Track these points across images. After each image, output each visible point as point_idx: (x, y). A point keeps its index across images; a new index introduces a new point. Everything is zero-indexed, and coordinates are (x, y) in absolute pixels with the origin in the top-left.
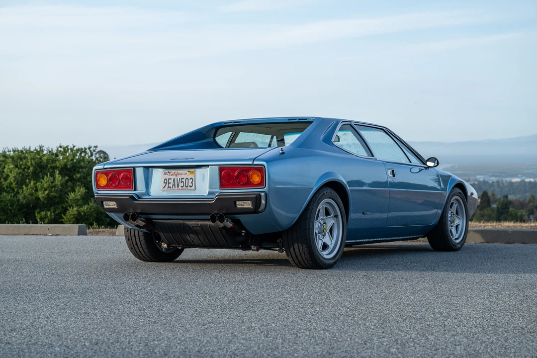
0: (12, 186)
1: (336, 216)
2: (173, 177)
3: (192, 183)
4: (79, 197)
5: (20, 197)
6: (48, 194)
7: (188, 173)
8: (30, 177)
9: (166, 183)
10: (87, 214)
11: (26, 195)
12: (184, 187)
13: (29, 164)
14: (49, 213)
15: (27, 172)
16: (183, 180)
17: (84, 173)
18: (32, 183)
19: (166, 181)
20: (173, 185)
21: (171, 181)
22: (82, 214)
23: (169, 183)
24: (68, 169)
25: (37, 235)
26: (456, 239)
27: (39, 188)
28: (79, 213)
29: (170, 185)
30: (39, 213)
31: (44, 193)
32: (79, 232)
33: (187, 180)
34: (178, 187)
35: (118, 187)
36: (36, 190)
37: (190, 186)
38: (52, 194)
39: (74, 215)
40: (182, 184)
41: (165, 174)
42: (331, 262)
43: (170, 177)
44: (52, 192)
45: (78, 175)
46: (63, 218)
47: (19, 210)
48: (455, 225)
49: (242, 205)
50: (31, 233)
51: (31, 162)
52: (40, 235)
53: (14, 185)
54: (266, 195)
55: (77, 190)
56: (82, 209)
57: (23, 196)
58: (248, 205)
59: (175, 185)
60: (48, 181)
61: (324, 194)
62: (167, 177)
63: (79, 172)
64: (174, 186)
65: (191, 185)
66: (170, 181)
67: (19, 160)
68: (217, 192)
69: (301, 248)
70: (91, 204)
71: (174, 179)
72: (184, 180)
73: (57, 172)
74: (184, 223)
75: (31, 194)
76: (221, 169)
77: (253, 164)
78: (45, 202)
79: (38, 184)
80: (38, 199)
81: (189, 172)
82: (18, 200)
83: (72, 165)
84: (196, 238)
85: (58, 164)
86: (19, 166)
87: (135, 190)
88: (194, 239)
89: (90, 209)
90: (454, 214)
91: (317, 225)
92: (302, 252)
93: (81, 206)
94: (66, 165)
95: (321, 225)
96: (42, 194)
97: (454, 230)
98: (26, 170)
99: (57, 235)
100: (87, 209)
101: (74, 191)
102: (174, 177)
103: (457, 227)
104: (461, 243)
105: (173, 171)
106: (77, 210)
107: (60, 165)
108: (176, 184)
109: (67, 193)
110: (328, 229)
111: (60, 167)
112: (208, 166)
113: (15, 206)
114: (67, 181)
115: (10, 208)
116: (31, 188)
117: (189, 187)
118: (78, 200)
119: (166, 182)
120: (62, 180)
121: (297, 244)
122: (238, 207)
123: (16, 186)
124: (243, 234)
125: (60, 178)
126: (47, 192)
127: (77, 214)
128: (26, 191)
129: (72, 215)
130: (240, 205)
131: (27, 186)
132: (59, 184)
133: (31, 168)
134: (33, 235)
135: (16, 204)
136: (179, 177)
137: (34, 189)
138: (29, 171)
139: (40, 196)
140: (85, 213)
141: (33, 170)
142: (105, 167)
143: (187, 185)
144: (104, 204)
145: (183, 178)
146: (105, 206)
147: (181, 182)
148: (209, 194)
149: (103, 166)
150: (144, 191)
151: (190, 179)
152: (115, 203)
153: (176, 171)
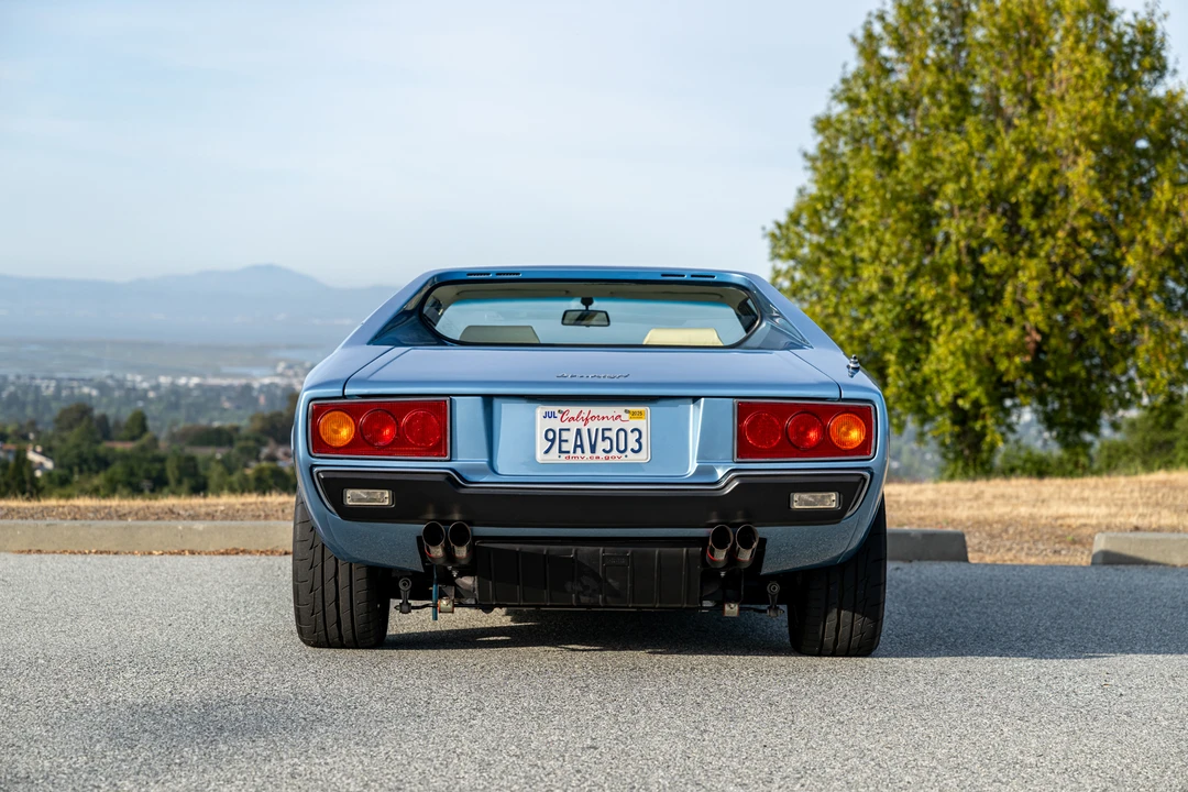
2: (574, 426)
3: (638, 441)
7: (625, 416)
9: (553, 441)
12: (615, 453)
16: (607, 434)
19: (551, 436)
20: (576, 446)
21: (570, 436)
23: (561, 441)
29: (565, 447)
33: (622, 434)
34: (593, 451)
35: (396, 448)
37: (633, 450)
40: (607, 445)
41: (548, 415)
43: (566, 425)
49: (809, 504)
58: (829, 502)
59: (581, 446)
62: (556, 424)
64: (579, 450)
65: (637, 448)
66: (565, 435)
71: (579, 432)
72: (612, 435)
77: (839, 399)
81: (626, 411)
87: (453, 459)
102: (580, 424)
105: (574, 410)
108: (586, 445)
112: (695, 399)
117: (629, 452)
119: (553, 438)
122: (795, 506)
130: (799, 501)
136: (593, 425)
142: (348, 391)
143: (622, 448)
144: (348, 495)
145: (610, 429)
146: (349, 502)
147: (604, 439)
148: (699, 472)
149: (341, 390)
150: (483, 461)
151: (632, 431)
152: (387, 494)
153: (585, 410)
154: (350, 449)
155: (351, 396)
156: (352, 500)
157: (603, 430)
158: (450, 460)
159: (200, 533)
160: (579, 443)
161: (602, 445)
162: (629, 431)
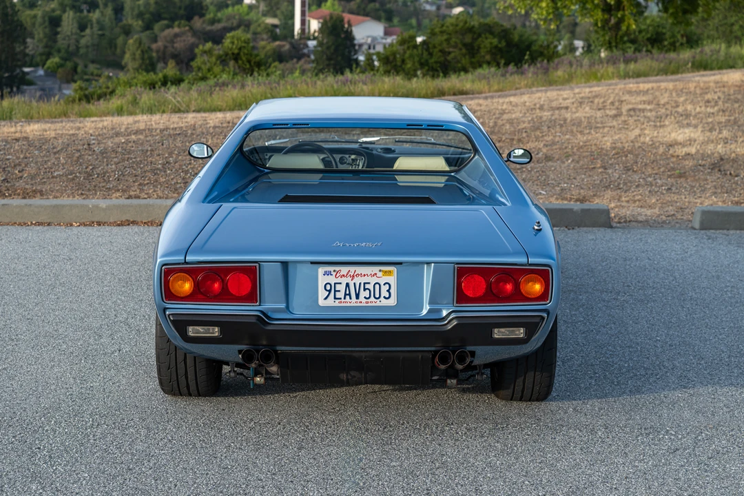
2: (344, 281)
3: (388, 291)
7: (380, 274)
9: (330, 291)
12: (372, 299)
16: (367, 286)
19: (328, 287)
20: (346, 295)
21: (342, 288)
23: (335, 291)
29: (338, 295)
33: (377, 286)
34: (357, 298)
35: (222, 297)
37: (385, 297)
40: (367, 294)
41: (326, 273)
43: (338, 280)
49: (506, 335)
58: (518, 334)
59: (350, 295)
62: (332, 279)
64: (348, 297)
65: (387, 296)
66: (338, 287)
69: (538, 377)
71: (347, 285)
72: (370, 287)
77: (527, 264)
81: (380, 271)
84: (361, 376)
88: (354, 377)
92: (536, 384)
102: (348, 280)
105: (344, 270)
108: (353, 292)
112: (428, 263)
117: (382, 298)
119: (330, 289)
122: (496, 336)
130: (502, 334)
136: (358, 280)
142: (188, 259)
143: (377, 296)
144: (190, 330)
145: (369, 283)
146: (191, 334)
147: (365, 289)
148: (430, 311)
149: (183, 258)
150: (283, 306)
151: (384, 284)
152: (216, 329)
153: (352, 269)
154: (191, 298)
155: (190, 263)
156: (193, 333)
157: (365, 283)
158: (260, 305)
159: (104, 210)
160: (348, 293)
161: (363, 294)
162: (382, 284)
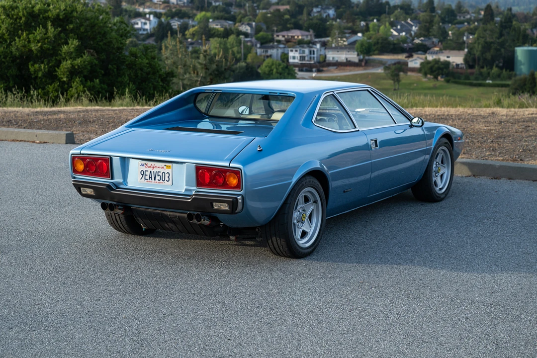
0: (5, 37)
1: (315, 202)
2: (149, 169)
3: (168, 177)
4: (72, 50)
5: (13, 49)
6: (41, 47)
7: (165, 167)
8: (23, 27)
9: (143, 175)
10: (81, 67)
11: (19, 46)
12: (161, 181)
13: (21, 14)
14: (42, 66)
15: (20, 23)
17: (77, 23)
18: (25, 34)
19: (142, 173)
20: (150, 177)
21: (148, 173)
22: (76, 67)
23: (145, 175)
24: (60, 19)
25: (25, 141)
26: (441, 189)
27: (32, 39)
28: (73, 66)
29: (146, 177)
30: (33, 65)
31: (37, 46)
32: (66, 141)
33: (164, 174)
34: (155, 180)
35: (96, 174)
36: (29, 42)
38: (45, 46)
39: (68, 68)
41: (142, 165)
42: (310, 250)
43: (147, 169)
44: (45, 44)
45: (71, 26)
46: (57, 72)
47: (13, 61)
48: (440, 175)
49: (219, 207)
50: (19, 139)
51: (23, 12)
52: (28, 141)
53: (6, 36)
54: (243, 199)
55: (70, 42)
56: (76, 62)
57: (16, 47)
58: (225, 207)
59: (151, 178)
60: (41, 33)
61: (303, 185)
62: (144, 169)
63: (71, 23)
65: (168, 180)
67: (10, 10)
68: (194, 190)
69: (279, 241)
70: (85, 57)
71: (151, 172)
72: (161, 174)
73: (49, 24)
74: (161, 213)
75: (24, 46)
76: (198, 168)
77: (229, 167)
78: (39, 54)
79: (31, 36)
80: (31, 50)
81: (165, 165)
82: (11, 52)
83: (64, 16)
84: (175, 227)
85: (50, 14)
86: (11, 16)
87: (112, 179)
88: (172, 227)
89: (84, 62)
90: (439, 164)
91: (296, 215)
92: (280, 245)
93: (75, 59)
94: (58, 15)
95: (300, 213)
96: (35, 46)
97: (438, 180)
98: (18, 20)
99: (44, 143)
100: (81, 62)
101: (67, 43)
102: (151, 169)
103: (442, 176)
104: (445, 193)
105: (150, 163)
106: (71, 64)
107: (52, 15)
108: (153, 177)
109: (60, 45)
110: (308, 216)
111: (53, 17)
112: (184, 163)
113: (8, 58)
114: (60, 32)
115: (3, 60)
116: (23, 39)
117: (165, 181)
118: (72, 53)
120: (54, 31)
121: (275, 238)
122: (215, 208)
123: (9, 37)
124: (221, 226)
125: (53, 29)
126: (39, 44)
127: (71, 67)
128: (18, 42)
129: (66, 68)
130: (216, 206)
131: (19, 38)
132: (52, 35)
133: (23, 19)
134: (21, 141)
135: (9, 56)
136: (156, 170)
137: (27, 40)
138: (21, 21)
139: (33, 48)
140: (78, 66)
141: (25, 21)
142: (82, 152)
143: (163, 179)
144: (83, 190)
145: (160, 172)
147: (158, 175)
148: (186, 190)
149: (80, 151)
150: (123, 181)
152: (92, 190)
153: (153, 163)
154: (84, 172)
155: (83, 154)
157: (158, 172)
161: (158, 178)
162: (166, 173)
